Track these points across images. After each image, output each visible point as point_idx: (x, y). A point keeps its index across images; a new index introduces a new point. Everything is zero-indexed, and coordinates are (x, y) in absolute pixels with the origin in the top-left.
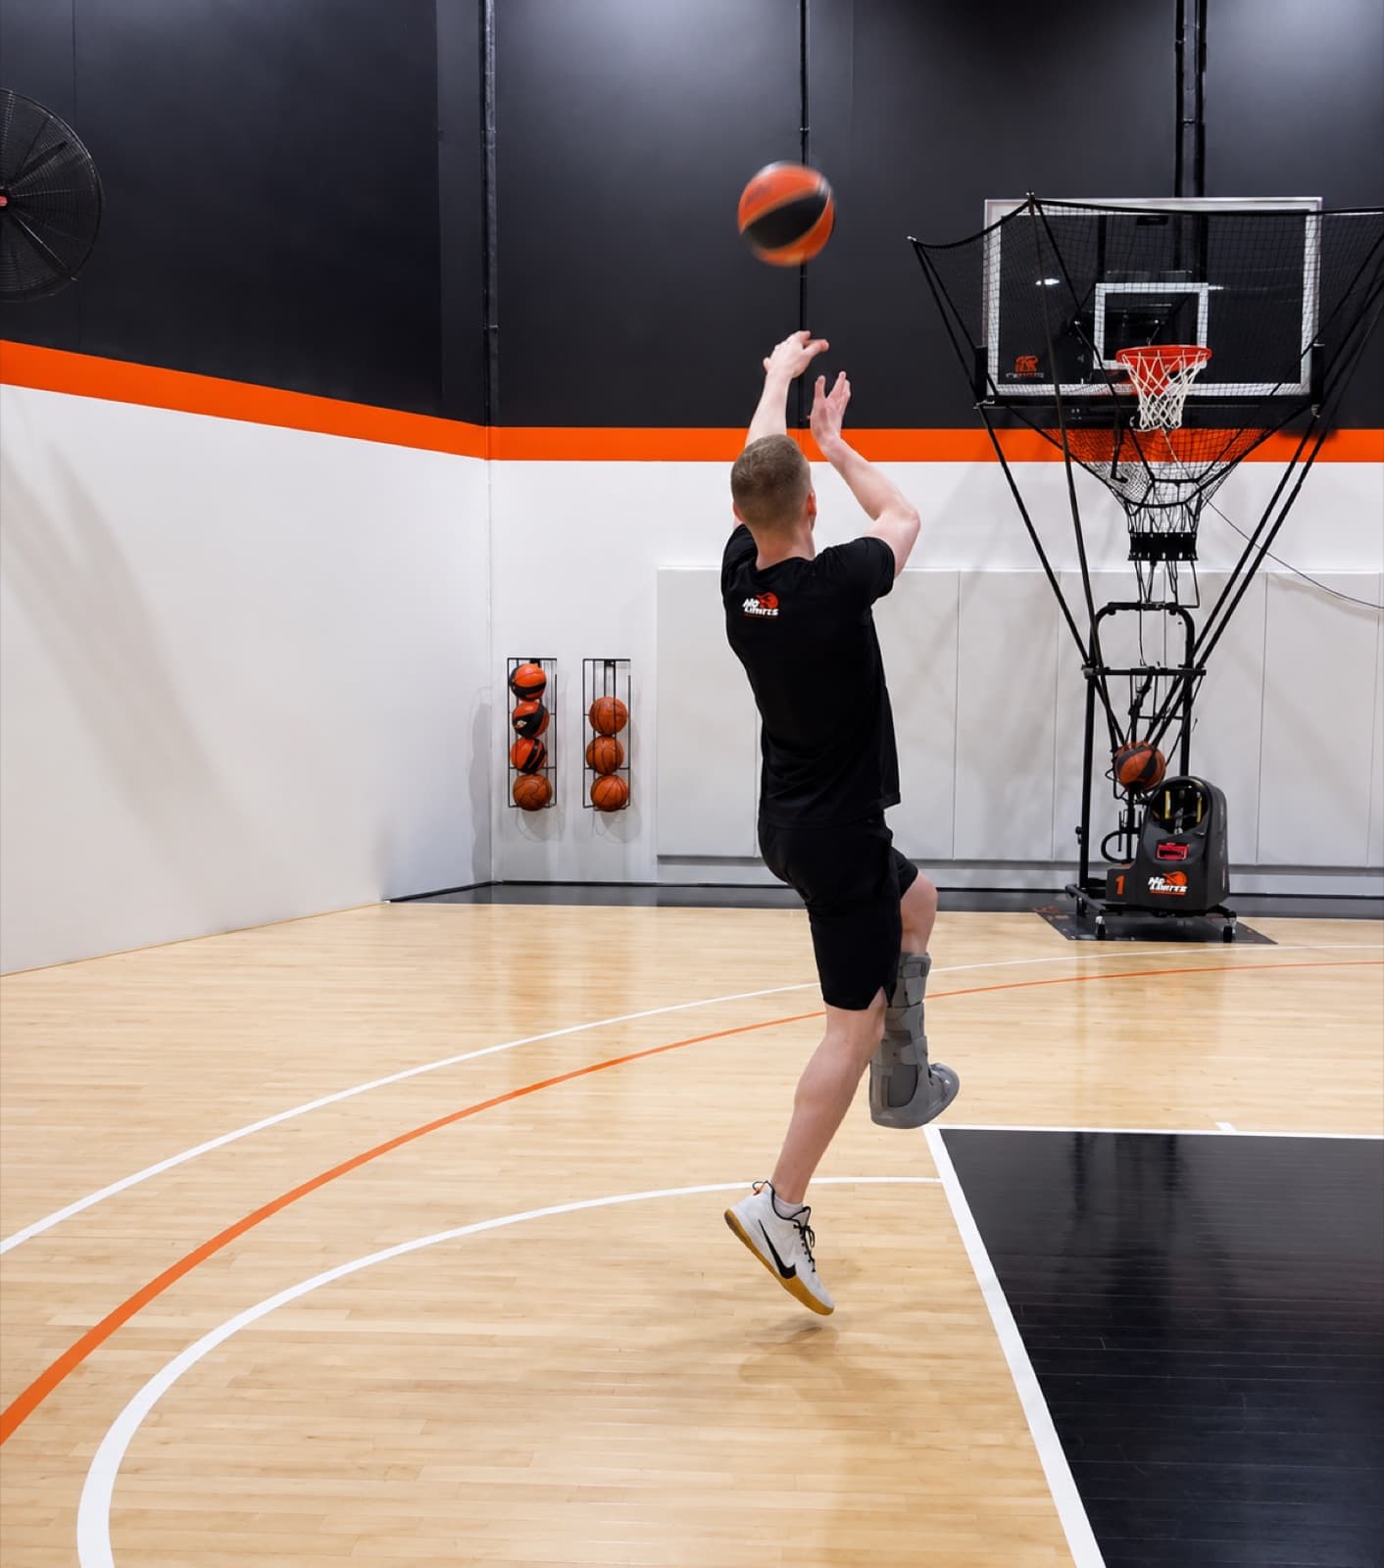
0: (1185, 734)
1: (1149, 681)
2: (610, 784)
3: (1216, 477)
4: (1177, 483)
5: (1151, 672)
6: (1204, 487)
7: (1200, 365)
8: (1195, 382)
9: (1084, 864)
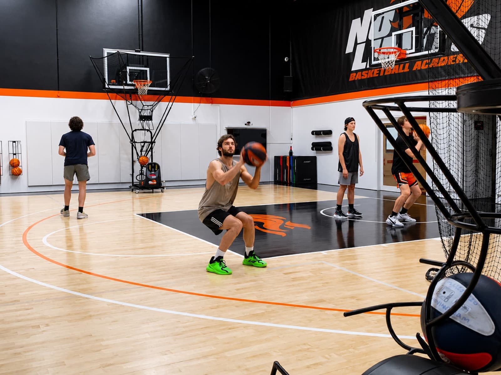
0: (152, 155)
1: (144, 145)
2: (16, 169)
3: (155, 105)
4: (148, 106)
5: (145, 142)
6: (154, 106)
7: (149, 84)
8: (149, 87)
9: (133, 182)
